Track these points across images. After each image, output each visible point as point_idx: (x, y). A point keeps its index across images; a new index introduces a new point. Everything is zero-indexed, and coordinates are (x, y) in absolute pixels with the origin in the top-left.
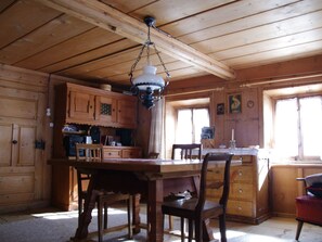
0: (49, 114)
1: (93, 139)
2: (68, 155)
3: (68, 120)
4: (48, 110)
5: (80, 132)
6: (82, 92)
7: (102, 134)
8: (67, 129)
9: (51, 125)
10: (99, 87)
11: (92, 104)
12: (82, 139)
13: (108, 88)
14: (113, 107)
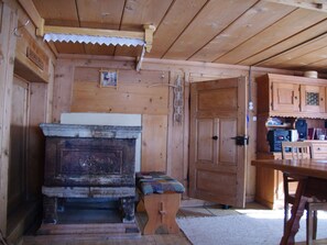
0: (251, 108)
1: (299, 132)
2: (273, 150)
3: (271, 114)
4: (251, 104)
5: (285, 125)
6: (285, 82)
7: (309, 126)
8: (270, 123)
9: (255, 119)
10: (303, 75)
11: (297, 94)
12: (287, 133)
13: (314, 74)
14: (320, 97)
